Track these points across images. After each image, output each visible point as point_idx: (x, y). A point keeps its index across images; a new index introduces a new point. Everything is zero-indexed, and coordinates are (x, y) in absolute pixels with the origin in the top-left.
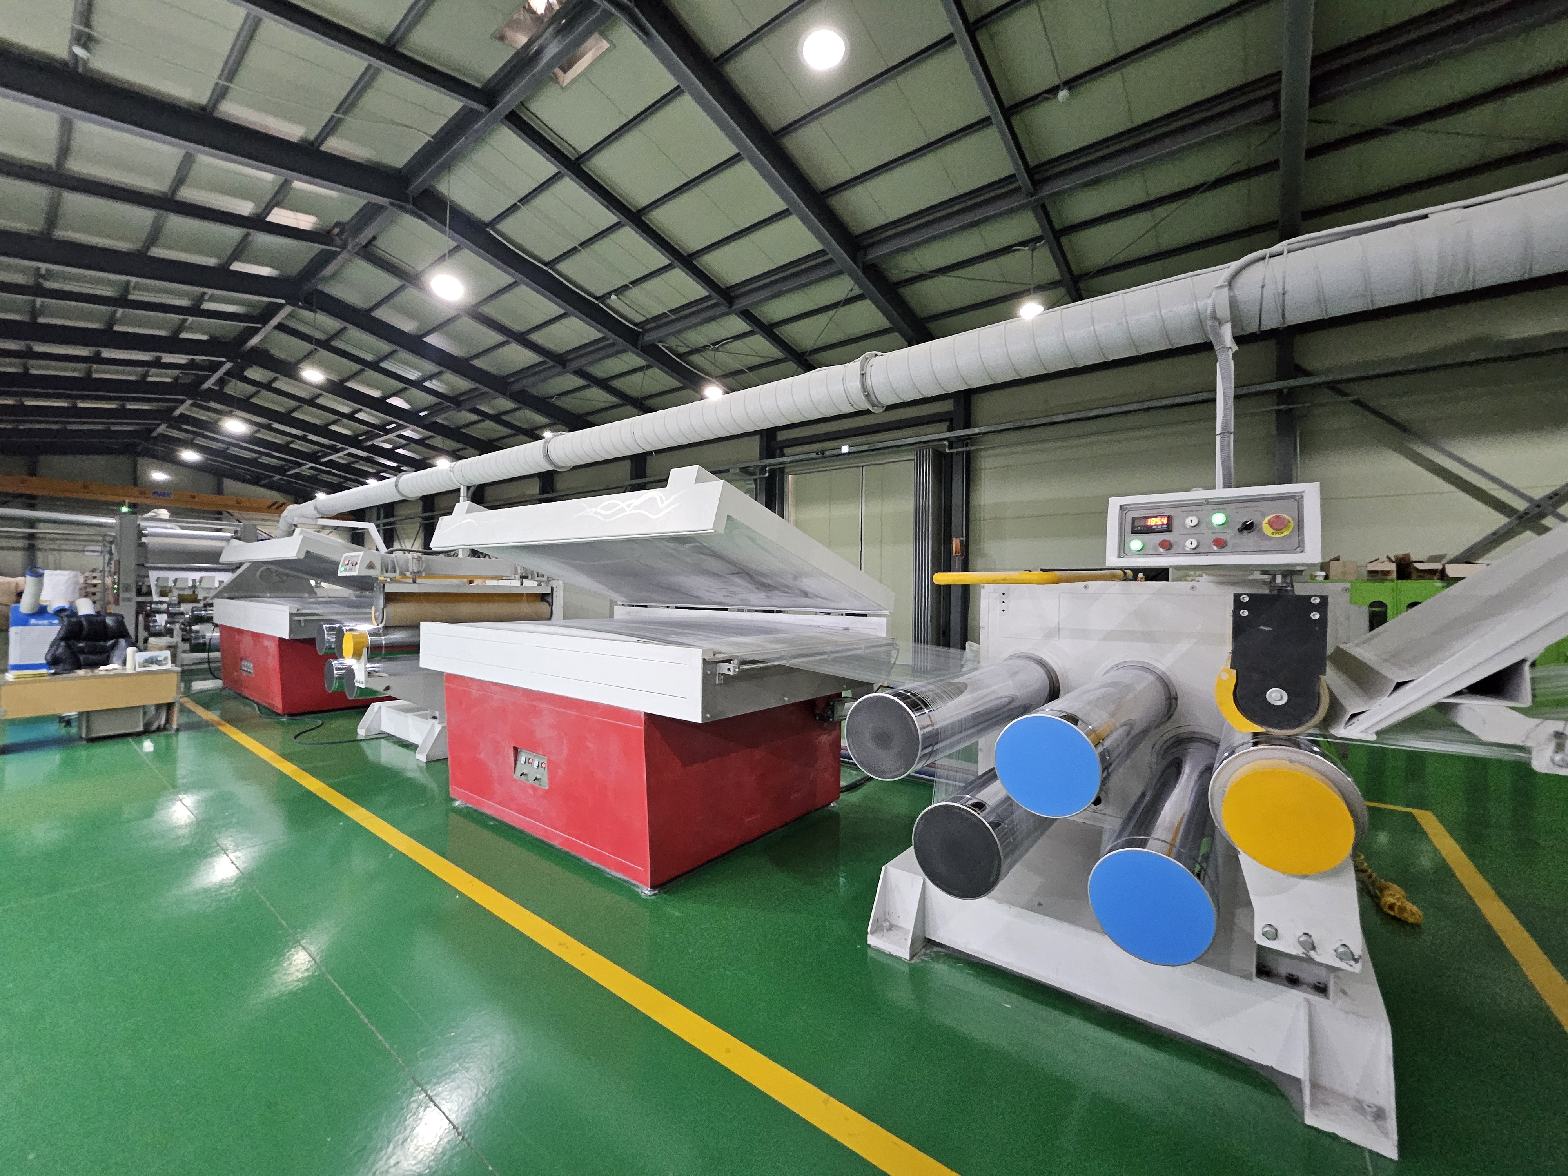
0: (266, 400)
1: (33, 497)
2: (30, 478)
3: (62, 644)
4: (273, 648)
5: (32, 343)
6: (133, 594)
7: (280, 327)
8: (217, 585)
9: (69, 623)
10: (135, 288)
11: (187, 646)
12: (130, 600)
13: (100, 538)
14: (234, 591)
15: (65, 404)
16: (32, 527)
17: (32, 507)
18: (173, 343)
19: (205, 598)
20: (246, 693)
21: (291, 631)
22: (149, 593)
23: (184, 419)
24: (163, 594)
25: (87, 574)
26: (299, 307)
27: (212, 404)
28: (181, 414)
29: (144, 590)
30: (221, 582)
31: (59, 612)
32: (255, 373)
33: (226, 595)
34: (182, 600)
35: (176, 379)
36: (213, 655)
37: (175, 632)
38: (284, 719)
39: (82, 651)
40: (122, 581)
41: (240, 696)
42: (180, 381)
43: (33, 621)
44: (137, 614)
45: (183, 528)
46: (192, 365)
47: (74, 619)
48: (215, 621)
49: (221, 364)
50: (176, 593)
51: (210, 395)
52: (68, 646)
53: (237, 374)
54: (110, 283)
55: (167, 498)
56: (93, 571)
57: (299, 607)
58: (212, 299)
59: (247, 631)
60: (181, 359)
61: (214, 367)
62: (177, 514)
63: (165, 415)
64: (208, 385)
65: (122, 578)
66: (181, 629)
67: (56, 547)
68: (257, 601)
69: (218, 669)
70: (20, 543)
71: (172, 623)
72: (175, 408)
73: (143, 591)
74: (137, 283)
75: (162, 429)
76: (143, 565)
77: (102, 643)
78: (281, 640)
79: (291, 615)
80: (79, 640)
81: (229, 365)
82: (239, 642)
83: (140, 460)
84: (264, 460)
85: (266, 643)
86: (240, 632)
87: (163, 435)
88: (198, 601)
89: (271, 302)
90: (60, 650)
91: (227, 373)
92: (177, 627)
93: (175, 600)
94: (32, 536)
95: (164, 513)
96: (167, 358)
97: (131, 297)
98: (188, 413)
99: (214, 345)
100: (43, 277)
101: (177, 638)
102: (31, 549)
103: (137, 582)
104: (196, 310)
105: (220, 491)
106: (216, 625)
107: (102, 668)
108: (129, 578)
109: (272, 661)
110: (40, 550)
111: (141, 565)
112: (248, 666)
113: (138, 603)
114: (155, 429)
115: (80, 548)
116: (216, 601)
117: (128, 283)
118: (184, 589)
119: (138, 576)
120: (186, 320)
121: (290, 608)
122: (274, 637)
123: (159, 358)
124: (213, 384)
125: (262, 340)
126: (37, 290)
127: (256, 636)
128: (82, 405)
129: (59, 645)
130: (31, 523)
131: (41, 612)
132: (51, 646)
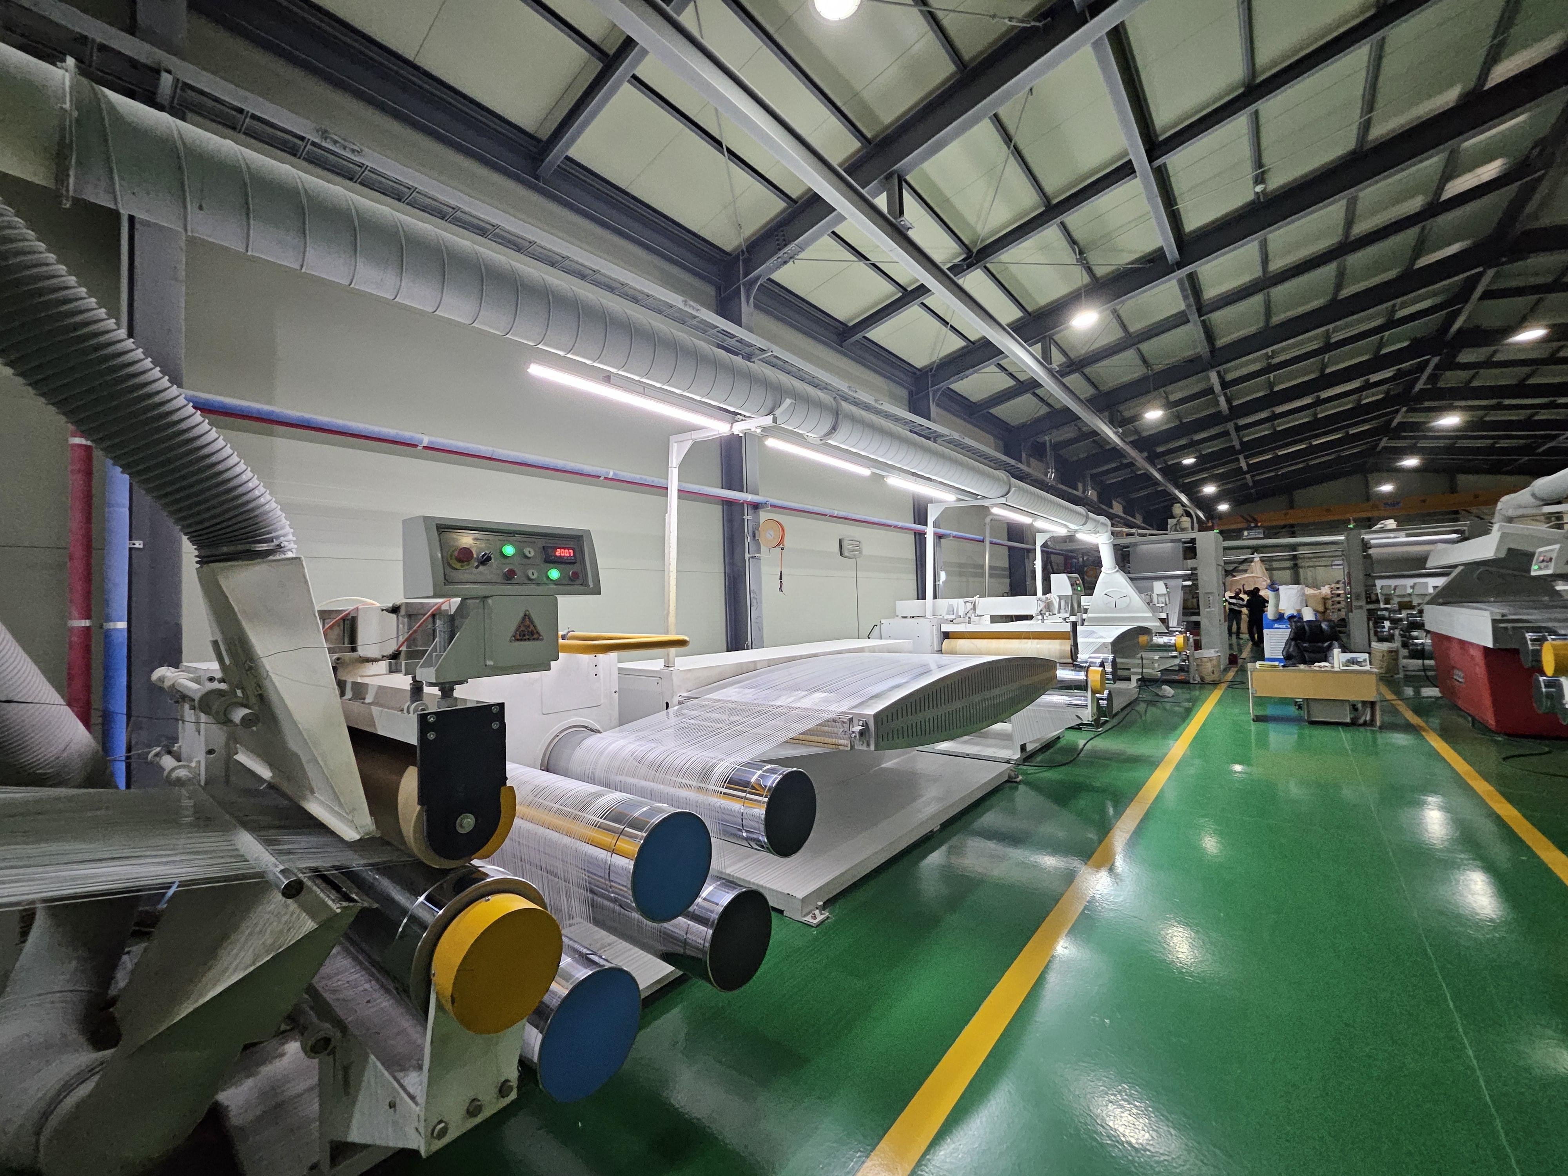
0: (1487, 378)
1: (1292, 526)
2: (1290, 511)
3: (1293, 643)
4: (1479, 656)
5: (1274, 409)
6: (1362, 603)
7: (1488, 295)
8: (1431, 590)
9: (1297, 627)
10: (1333, 332)
11: (1405, 652)
12: (1361, 607)
13: (1340, 553)
14: (1445, 597)
15: (1304, 446)
16: (1294, 550)
17: (1293, 534)
18: (1378, 362)
19: (1419, 604)
20: (1460, 703)
21: (1496, 639)
22: (1377, 601)
23: (1403, 426)
24: (1387, 602)
25: (1333, 586)
26: (1503, 264)
27: (1427, 404)
28: (1399, 423)
29: (1373, 597)
30: (1435, 587)
31: (1291, 617)
32: (1466, 356)
33: (1441, 600)
34: (1403, 606)
35: (1387, 392)
36: (1430, 662)
37: (1396, 638)
38: (1500, 739)
39: (1306, 650)
40: (1353, 591)
41: (1456, 708)
42: (1392, 393)
43: (1276, 625)
44: (1369, 620)
45: (1408, 536)
46: (1399, 374)
47: (1299, 624)
48: (1427, 627)
49: (1427, 362)
50: (1396, 600)
51: (1424, 395)
52: (1297, 645)
53: (1449, 364)
54: (1315, 338)
55: (1397, 507)
56: (1338, 582)
57: (1505, 611)
58: (1403, 306)
59: (1454, 638)
60: (1388, 373)
61: (1421, 368)
62: (1405, 522)
63: (1385, 430)
64: (1419, 386)
65: (1353, 587)
66: (1400, 635)
67: (1311, 564)
68: (1463, 607)
69: (1435, 677)
70: (1288, 564)
71: (1393, 629)
72: (1392, 420)
73: (1371, 599)
74: (1334, 328)
75: (1384, 442)
76: (1369, 575)
77: (1320, 644)
78: (1485, 648)
79: (1495, 622)
80: (1305, 641)
81: (1436, 360)
82: (1448, 648)
83: (1370, 477)
84: (1503, 443)
85: (1472, 652)
86: (1448, 638)
87: (1385, 448)
88: (1413, 608)
89: (1468, 277)
90: (1291, 649)
91: (1437, 367)
92: (1397, 632)
93: (1396, 606)
94: (1295, 557)
95: (1391, 524)
96: (1374, 378)
97: (1333, 340)
98: (1405, 420)
99: (1417, 347)
100: (1272, 357)
101: (1396, 644)
102: (1295, 568)
103: (1366, 591)
104: (1391, 323)
105: (1453, 489)
106: (1428, 632)
107: (1316, 664)
108: (1361, 589)
109: (1480, 670)
110: (1302, 567)
111: (1368, 575)
112: (1459, 675)
113: (1369, 610)
114: (1377, 445)
115: (1329, 563)
116: (1427, 608)
117: (1328, 331)
118: (1403, 596)
119: (1366, 586)
120: (1382, 338)
121: (1492, 613)
122: (1478, 645)
123: (1367, 381)
124: (1424, 384)
125: (1468, 318)
126: (1269, 369)
127: (1463, 643)
128: (1315, 442)
129: (1290, 645)
130: (1294, 547)
131: (1280, 618)
132: (1286, 645)
